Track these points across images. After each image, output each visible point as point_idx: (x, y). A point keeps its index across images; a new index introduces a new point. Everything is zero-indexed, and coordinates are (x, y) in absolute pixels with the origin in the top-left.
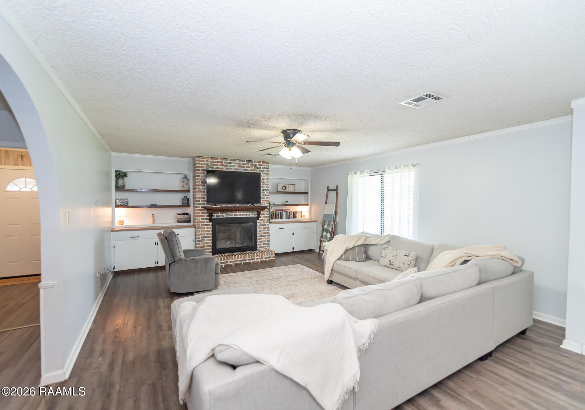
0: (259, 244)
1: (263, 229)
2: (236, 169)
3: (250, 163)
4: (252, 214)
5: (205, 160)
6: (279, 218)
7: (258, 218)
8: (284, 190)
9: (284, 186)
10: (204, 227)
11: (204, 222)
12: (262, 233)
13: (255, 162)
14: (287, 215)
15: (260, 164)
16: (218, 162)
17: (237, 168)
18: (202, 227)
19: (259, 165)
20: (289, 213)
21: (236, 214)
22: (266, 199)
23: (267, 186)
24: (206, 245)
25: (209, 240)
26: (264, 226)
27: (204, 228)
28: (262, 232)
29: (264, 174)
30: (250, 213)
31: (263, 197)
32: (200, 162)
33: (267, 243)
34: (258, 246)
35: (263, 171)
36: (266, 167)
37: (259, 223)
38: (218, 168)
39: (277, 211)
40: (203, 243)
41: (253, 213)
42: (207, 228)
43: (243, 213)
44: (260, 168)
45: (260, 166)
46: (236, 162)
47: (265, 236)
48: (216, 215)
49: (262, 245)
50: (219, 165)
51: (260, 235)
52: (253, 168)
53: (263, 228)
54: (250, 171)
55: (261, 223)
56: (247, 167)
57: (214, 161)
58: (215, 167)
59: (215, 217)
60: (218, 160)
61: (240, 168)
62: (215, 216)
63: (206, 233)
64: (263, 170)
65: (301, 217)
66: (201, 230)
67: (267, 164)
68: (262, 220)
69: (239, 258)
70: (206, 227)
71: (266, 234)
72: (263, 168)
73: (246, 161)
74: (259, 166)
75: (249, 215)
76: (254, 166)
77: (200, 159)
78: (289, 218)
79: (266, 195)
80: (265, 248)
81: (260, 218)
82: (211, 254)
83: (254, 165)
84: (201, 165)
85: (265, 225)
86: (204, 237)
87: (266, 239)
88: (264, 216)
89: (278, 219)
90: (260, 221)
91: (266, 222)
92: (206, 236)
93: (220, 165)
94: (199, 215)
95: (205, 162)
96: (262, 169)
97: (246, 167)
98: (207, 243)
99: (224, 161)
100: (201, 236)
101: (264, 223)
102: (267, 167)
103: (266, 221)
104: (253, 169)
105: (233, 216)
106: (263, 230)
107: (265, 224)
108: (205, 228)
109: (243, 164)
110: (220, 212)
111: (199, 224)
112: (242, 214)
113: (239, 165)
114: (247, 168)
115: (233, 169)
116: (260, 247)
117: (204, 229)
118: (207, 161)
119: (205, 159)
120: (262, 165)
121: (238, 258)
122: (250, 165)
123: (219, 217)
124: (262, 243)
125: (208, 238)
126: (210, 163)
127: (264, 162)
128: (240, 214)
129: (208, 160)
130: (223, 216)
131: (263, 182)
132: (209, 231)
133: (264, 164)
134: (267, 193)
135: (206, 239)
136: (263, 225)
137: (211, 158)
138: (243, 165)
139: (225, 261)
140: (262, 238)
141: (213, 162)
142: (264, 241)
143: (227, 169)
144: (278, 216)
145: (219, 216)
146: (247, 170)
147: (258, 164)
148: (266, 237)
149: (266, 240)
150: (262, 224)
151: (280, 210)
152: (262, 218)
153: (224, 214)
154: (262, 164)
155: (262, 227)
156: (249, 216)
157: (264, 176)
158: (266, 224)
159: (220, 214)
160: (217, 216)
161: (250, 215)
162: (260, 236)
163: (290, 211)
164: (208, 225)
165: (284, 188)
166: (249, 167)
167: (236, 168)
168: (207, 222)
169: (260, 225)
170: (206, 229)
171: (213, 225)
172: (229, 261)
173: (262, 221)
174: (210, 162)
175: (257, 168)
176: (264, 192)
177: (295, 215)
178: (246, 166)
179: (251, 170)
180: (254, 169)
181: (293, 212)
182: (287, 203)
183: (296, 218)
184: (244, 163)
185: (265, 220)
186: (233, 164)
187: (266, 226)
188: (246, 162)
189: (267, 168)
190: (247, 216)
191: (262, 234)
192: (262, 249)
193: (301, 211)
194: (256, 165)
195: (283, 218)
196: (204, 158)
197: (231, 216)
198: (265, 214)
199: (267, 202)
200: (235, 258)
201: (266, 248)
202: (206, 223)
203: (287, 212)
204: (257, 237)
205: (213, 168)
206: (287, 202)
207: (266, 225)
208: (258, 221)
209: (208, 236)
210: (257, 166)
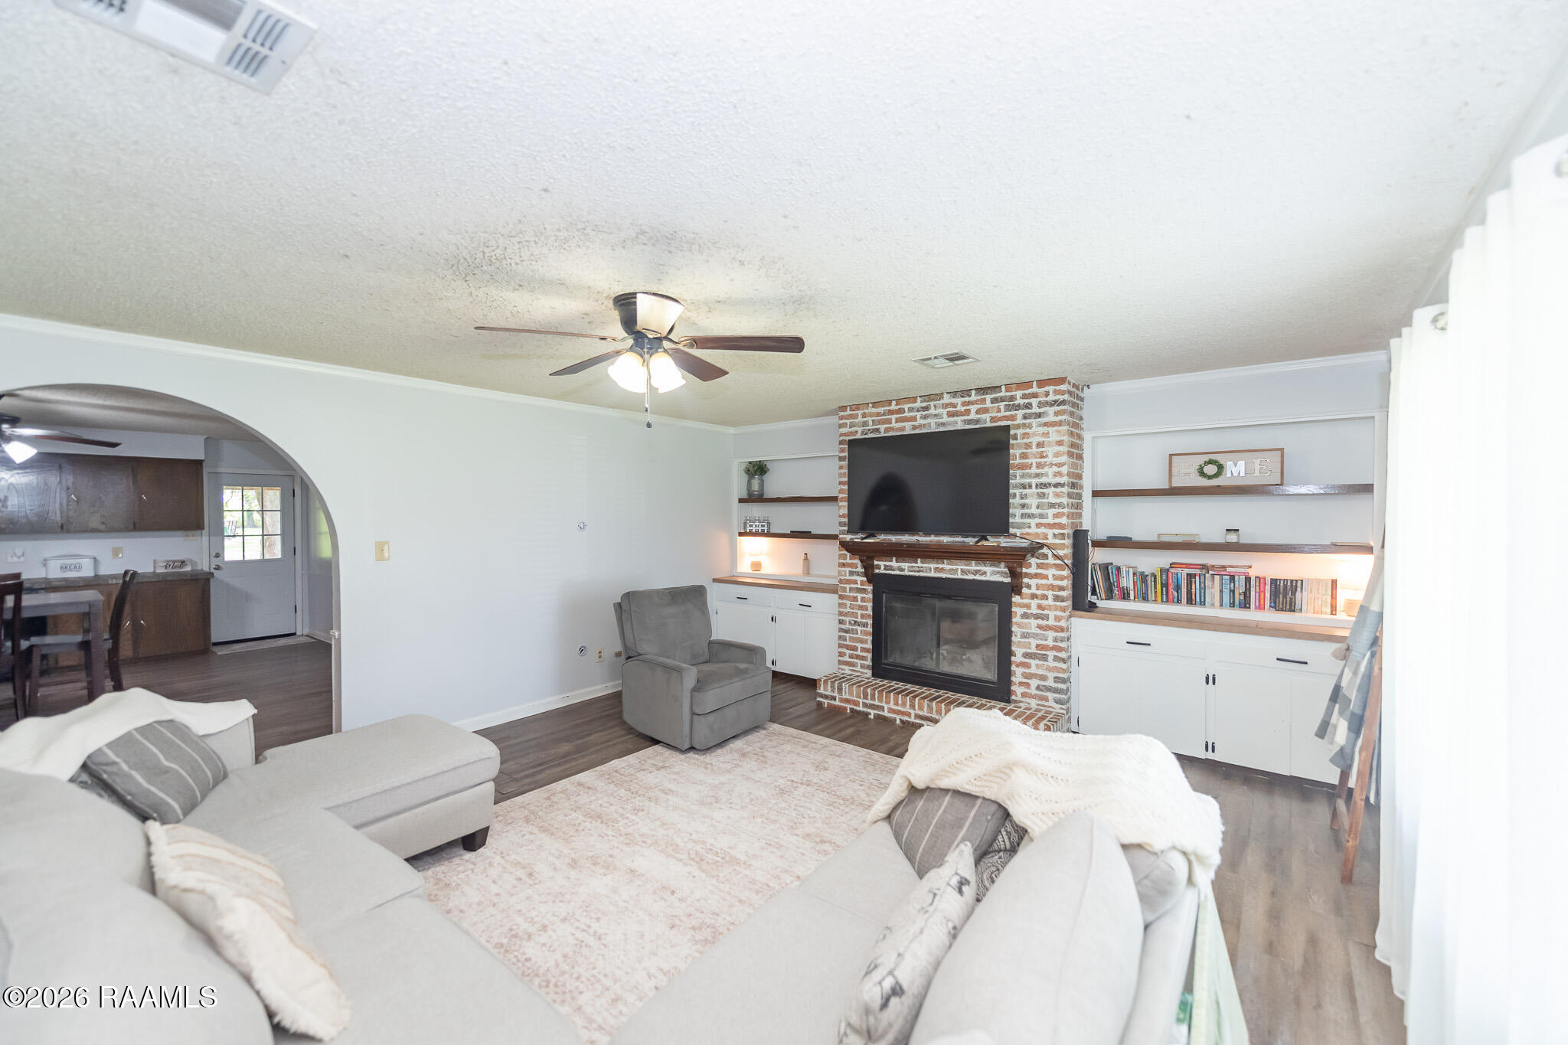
0: (1021, 684)
1: (1039, 631)
2: (943, 424)
3: (989, 397)
4: (994, 573)
5: (860, 412)
6: (1184, 600)
7: (1016, 588)
8: (1210, 477)
9: (1210, 462)
10: (855, 595)
11: (855, 582)
12: (1033, 646)
13: (1007, 391)
14: (1233, 592)
15: (1027, 392)
16: (891, 412)
17: (945, 419)
18: (851, 594)
19: (1024, 396)
20: (1243, 582)
21: (940, 566)
22: (1050, 520)
23: (1055, 469)
24: (859, 645)
25: (866, 633)
26: (1040, 622)
27: (855, 599)
28: (1034, 642)
29: (1046, 424)
30: (988, 569)
31: (1039, 511)
32: (848, 421)
33: (1054, 685)
34: (1017, 690)
35: (1039, 415)
36: (1051, 398)
37: (1020, 605)
38: (892, 429)
39: (1172, 570)
40: (852, 638)
41: (997, 567)
42: (863, 600)
43: (964, 567)
44: (1028, 406)
45: (1027, 401)
46: (941, 402)
47: (1044, 658)
48: (885, 566)
49: (1033, 691)
50: (894, 421)
51: (1024, 650)
52: (999, 411)
53: (1040, 627)
54: (989, 424)
55: (1028, 606)
56: (977, 412)
57: (881, 410)
58: (882, 427)
59: (882, 571)
60: (890, 405)
61: (955, 418)
62: (882, 566)
63: (860, 612)
64: (1041, 410)
65: (1329, 611)
66: (848, 603)
67: (1058, 388)
68: (1034, 596)
69: (917, 707)
70: (859, 596)
71: (1051, 654)
72: (1040, 405)
73: (973, 392)
74: (1022, 402)
75: (985, 573)
76: (1002, 405)
77: (848, 412)
78: (1245, 605)
79: (1052, 506)
80: (1043, 703)
81: (1025, 590)
82: (869, 673)
83: (1002, 399)
84: (850, 428)
85: (1046, 617)
86: (855, 622)
87: (1049, 669)
88: (1044, 582)
89: (1179, 601)
90: (1026, 601)
91: (1049, 608)
92: (859, 620)
93: (897, 421)
94: (844, 561)
95: (860, 419)
96: (1035, 409)
97: (973, 411)
98: (862, 641)
99: (906, 407)
100: (847, 619)
101: (1040, 607)
102: (1058, 397)
103: (1050, 602)
104: (999, 415)
105: (933, 574)
106: (1035, 636)
107: (1045, 612)
108: (856, 597)
109: (964, 404)
110: (894, 559)
111: (845, 586)
112: (958, 567)
113: (951, 409)
114: (978, 416)
115: (933, 426)
116: (1024, 695)
117: (854, 601)
118: (864, 416)
119: (858, 409)
120: (1035, 395)
121: (912, 706)
122: (988, 404)
123: (893, 573)
124: (1034, 683)
125: (864, 626)
126: (870, 419)
127: (1042, 383)
128: (954, 567)
129: (867, 411)
130: (903, 570)
131: (1042, 457)
132: (866, 609)
133: (1046, 388)
134: (1057, 495)
135: (859, 629)
136: (1037, 617)
137: (875, 404)
138: (963, 408)
139: (876, 703)
140: (1033, 662)
141: (878, 414)
142: (1043, 678)
143: (914, 428)
144: (1178, 588)
145: (891, 568)
146: (977, 421)
147: (1019, 394)
148: (1051, 663)
149: (1051, 675)
150: (1034, 610)
151: (1188, 566)
152: (1034, 590)
153: (905, 565)
154: (1035, 389)
155: (1034, 622)
156: (982, 578)
157: (1046, 434)
158: (1052, 614)
159: (894, 563)
160: (886, 568)
161: (988, 574)
162: (1026, 655)
163: (1253, 573)
164: (864, 591)
165: (1211, 470)
166: (986, 411)
167: (941, 421)
168: (862, 583)
169: (1025, 616)
170: (859, 603)
171: (874, 592)
172: (886, 706)
173: (1033, 599)
174: (871, 415)
175: (1018, 407)
176: (1044, 494)
177: (1284, 595)
178: (973, 408)
179: (993, 419)
180: (1003, 413)
181: (1274, 581)
182: (1232, 538)
183: (1292, 608)
184: (967, 399)
185: (1045, 597)
186: (932, 411)
187: (1051, 622)
188: (974, 397)
189: (1056, 401)
190: (978, 577)
191: (1034, 650)
192: (1033, 703)
193: (1334, 583)
194: (1012, 398)
195: (1203, 603)
196: (857, 407)
197: (926, 572)
198: (1046, 577)
199: (1057, 531)
200: (904, 704)
201: (1051, 703)
202: (859, 586)
203: (1232, 578)
204: (1011, 653)
205: (877, 430)
206: (1237, 530)
207: (1052, 617)
208: (1016, 599)
209: (864, 621)
210: (1016, 402)
